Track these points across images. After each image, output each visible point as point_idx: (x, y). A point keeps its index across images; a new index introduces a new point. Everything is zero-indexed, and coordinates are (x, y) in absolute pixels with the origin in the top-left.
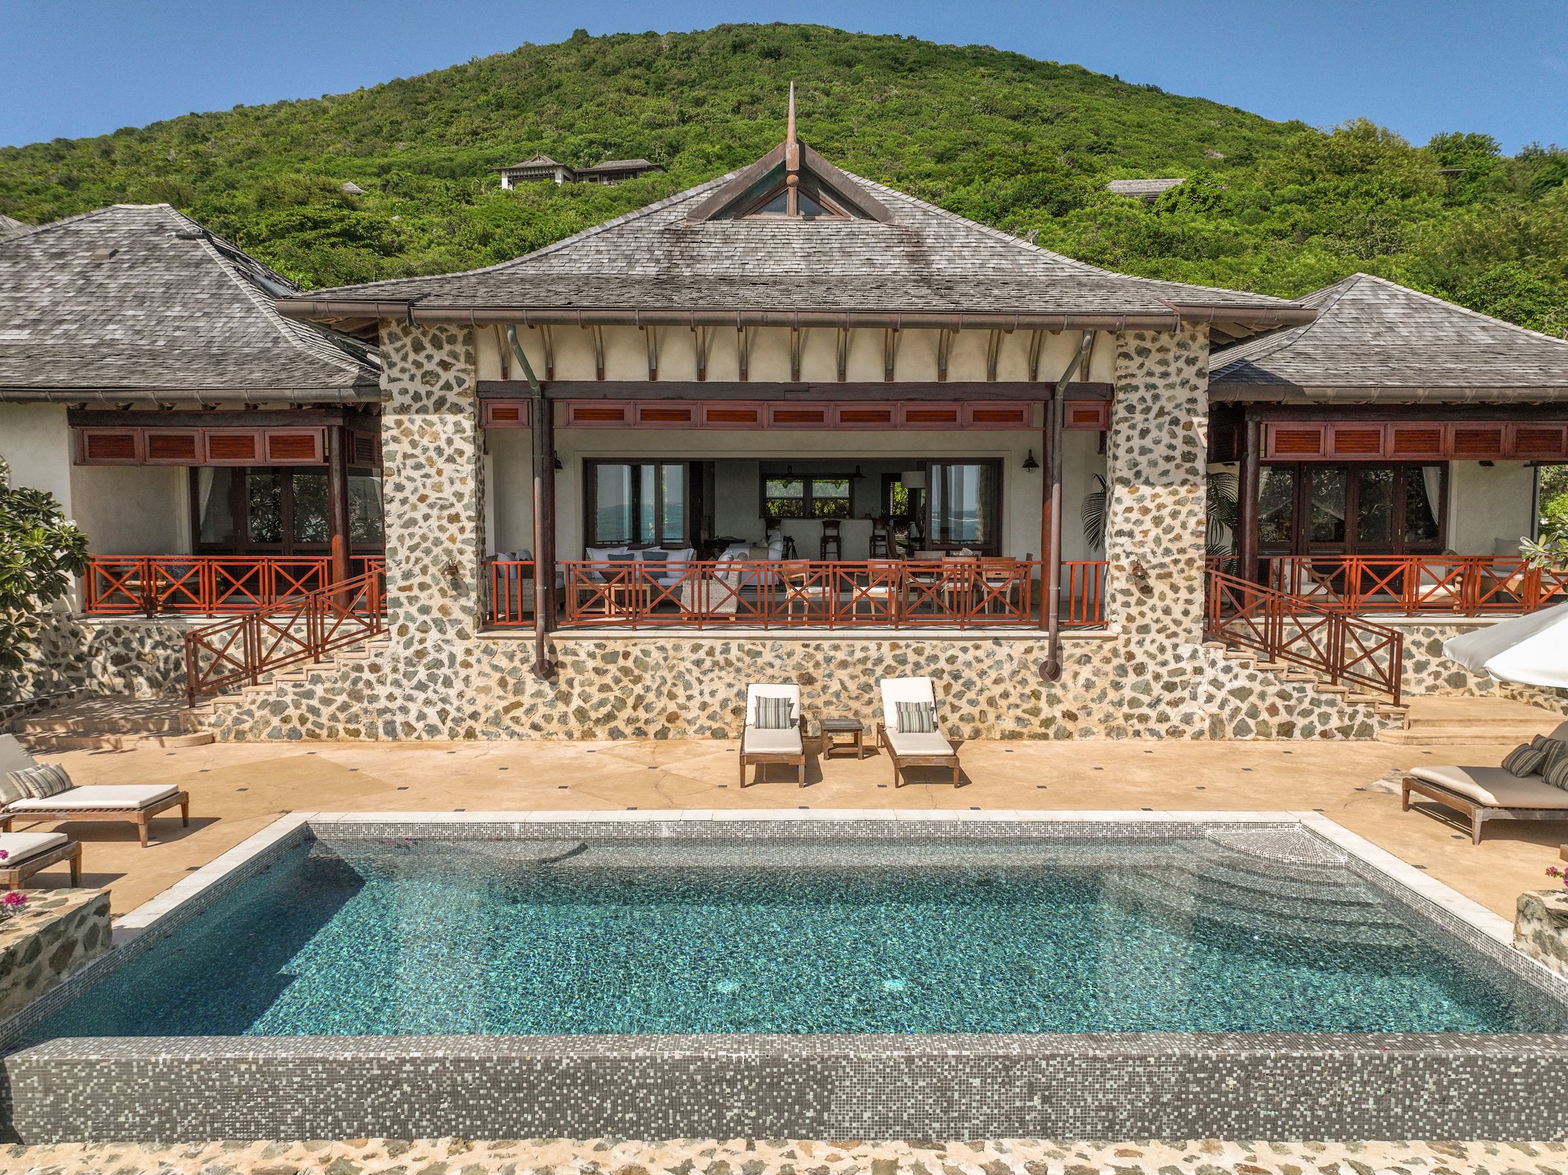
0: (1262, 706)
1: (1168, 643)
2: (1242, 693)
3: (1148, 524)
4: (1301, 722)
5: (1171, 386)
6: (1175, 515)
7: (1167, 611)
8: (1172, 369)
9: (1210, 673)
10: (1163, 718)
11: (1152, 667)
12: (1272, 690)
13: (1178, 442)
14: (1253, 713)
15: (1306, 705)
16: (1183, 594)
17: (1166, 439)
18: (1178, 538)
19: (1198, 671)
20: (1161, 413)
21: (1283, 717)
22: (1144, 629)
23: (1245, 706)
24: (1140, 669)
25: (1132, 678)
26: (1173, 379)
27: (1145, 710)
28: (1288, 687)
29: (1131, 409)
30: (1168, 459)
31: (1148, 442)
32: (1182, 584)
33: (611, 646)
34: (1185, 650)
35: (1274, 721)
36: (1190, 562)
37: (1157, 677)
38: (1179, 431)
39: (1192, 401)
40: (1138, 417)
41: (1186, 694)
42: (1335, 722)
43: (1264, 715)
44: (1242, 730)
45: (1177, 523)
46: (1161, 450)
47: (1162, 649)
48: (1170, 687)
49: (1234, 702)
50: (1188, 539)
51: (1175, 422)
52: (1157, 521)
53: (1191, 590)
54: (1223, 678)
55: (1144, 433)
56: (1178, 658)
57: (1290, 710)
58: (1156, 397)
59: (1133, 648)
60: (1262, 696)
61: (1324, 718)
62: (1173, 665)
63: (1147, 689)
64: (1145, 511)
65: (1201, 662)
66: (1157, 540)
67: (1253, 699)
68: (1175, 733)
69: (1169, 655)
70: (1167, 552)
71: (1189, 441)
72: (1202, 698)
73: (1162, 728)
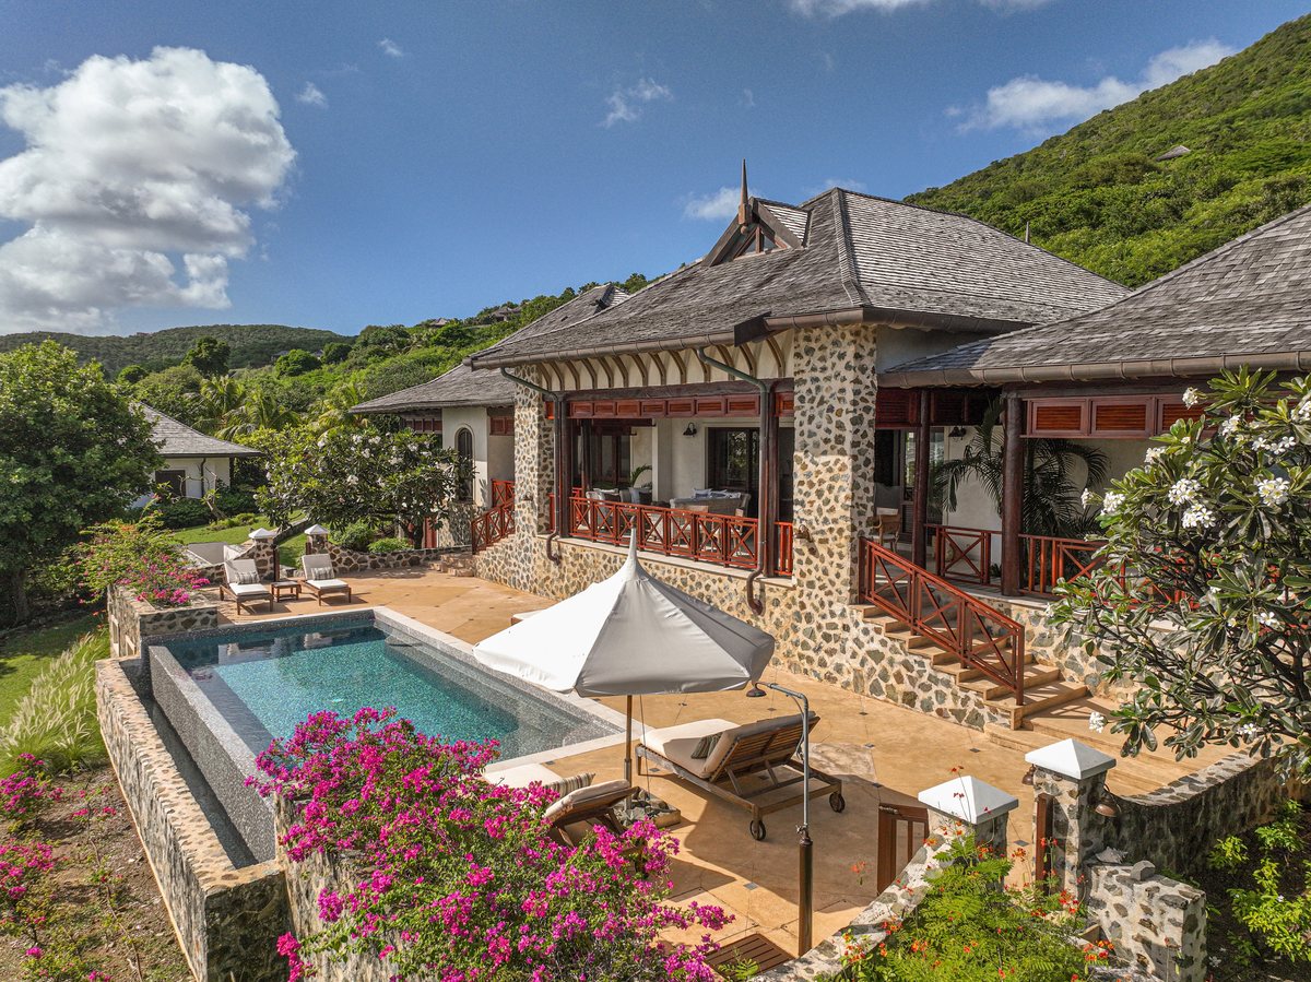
0: (891, 671)
1: (826, 599)
2: (876, 656)
3: (813, 497)
4: (922, 695)
5: (828, 379)
6: (830, 488)
7: (825, 572)
8: (828, 364)
9: (854, 632)
10: (823, 664)
11: (817, 618)
12: (899, 658)
13: (832, 427)
14: (884, 676)
15: (924, 680)
16: (836, 559)
17: (825, 424)
18: (832, 510)
19: (846, 628)
20: (822, 402)
21: (906, 686)
22: (811, 584)
23: (878, 668)
24: (809, 618)
25: (803, 625)
26: (829, 372)
27: (810, 653)
28: (911, 659)
29: (802, 399)
30: (827, 441)
31: (813, 427)
32: (836, 550)
33: (578, 550)
34: (837, 608)
35: (901, 688)
36: (840, 531)
37: (819, 627)
38: (833, 416)
39: (842, 390)
40: (807, 406)
41: (837, 646)
42: (949, 704)
43: (892, 681)
44: (875, 689)
45: (832, 497)
46: (821, 434)
47: (822, 604)
48: (827, 638)
49: (871, 663)
50: (840, 511)
51: (831, 409)
52: (819, 494)
53: (841, 556)
54: (863, 638)
55: (811, 418)
56: (833, 614)
57: (912, 681)
58: (818, 388)
59: (804, 599)
60: (891, 662)
61: (941, 696)
62: (829, 620)
63: (812, 635)
64: (811, 485)
65: (848, 621)
66: (820, 510)
67: (884, 663)
68: (830, 678)
69: (826, 610)
70: (826, 521)
71: (840, 426)
72: (849, 654)
73: (823, 671)
